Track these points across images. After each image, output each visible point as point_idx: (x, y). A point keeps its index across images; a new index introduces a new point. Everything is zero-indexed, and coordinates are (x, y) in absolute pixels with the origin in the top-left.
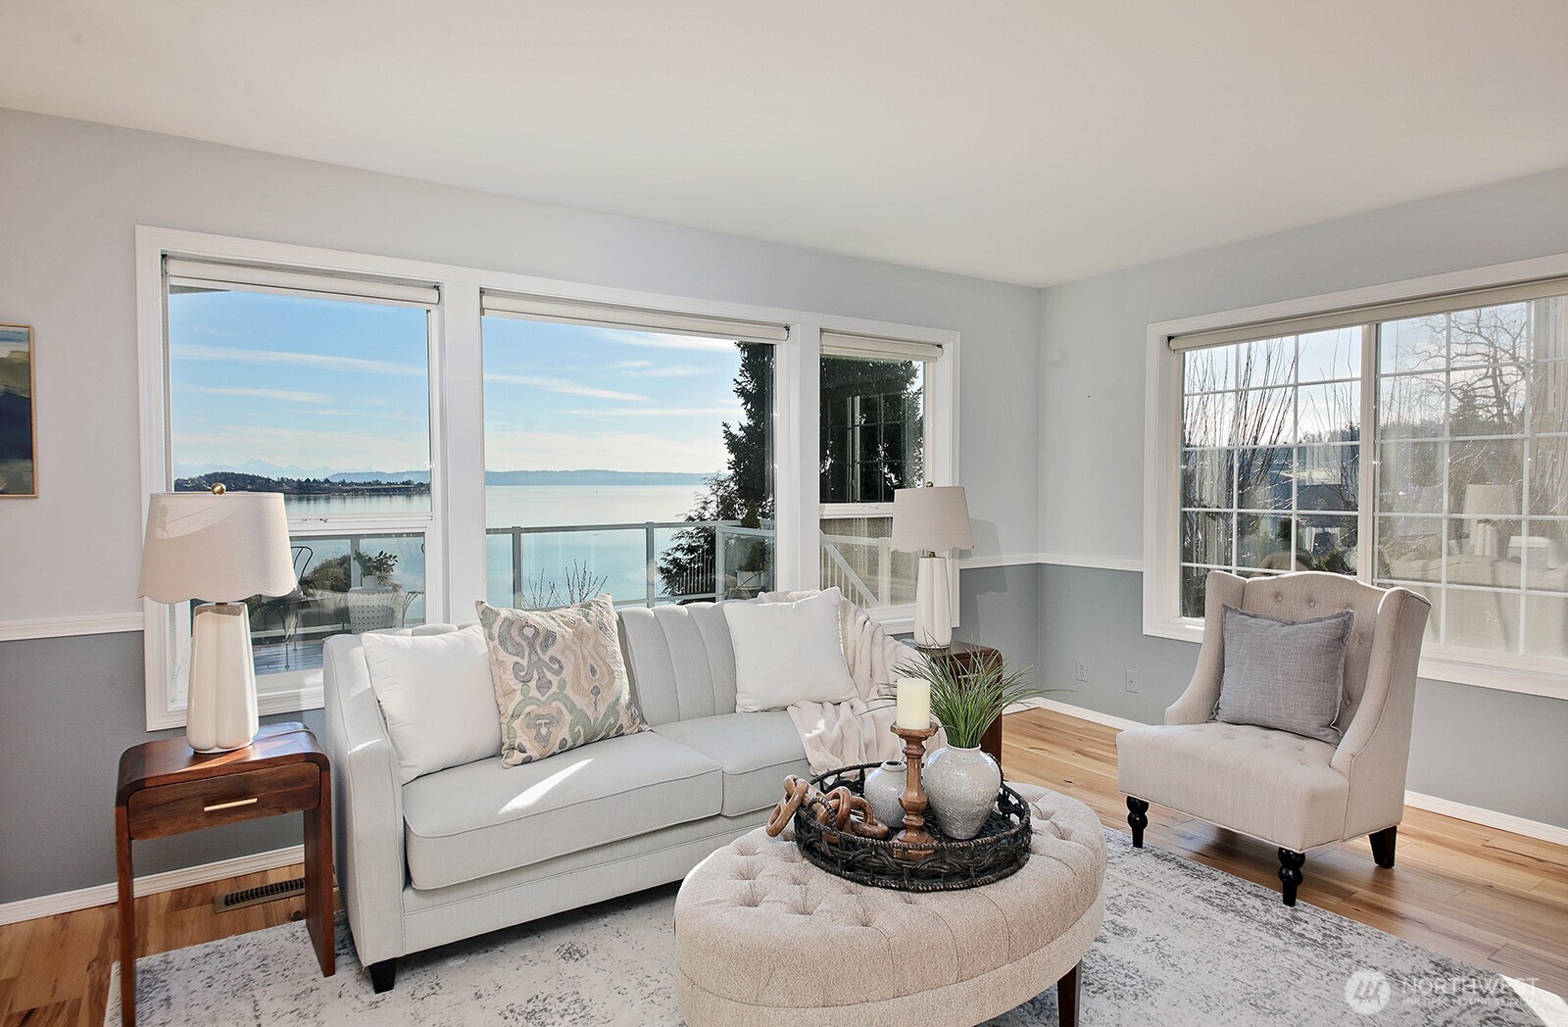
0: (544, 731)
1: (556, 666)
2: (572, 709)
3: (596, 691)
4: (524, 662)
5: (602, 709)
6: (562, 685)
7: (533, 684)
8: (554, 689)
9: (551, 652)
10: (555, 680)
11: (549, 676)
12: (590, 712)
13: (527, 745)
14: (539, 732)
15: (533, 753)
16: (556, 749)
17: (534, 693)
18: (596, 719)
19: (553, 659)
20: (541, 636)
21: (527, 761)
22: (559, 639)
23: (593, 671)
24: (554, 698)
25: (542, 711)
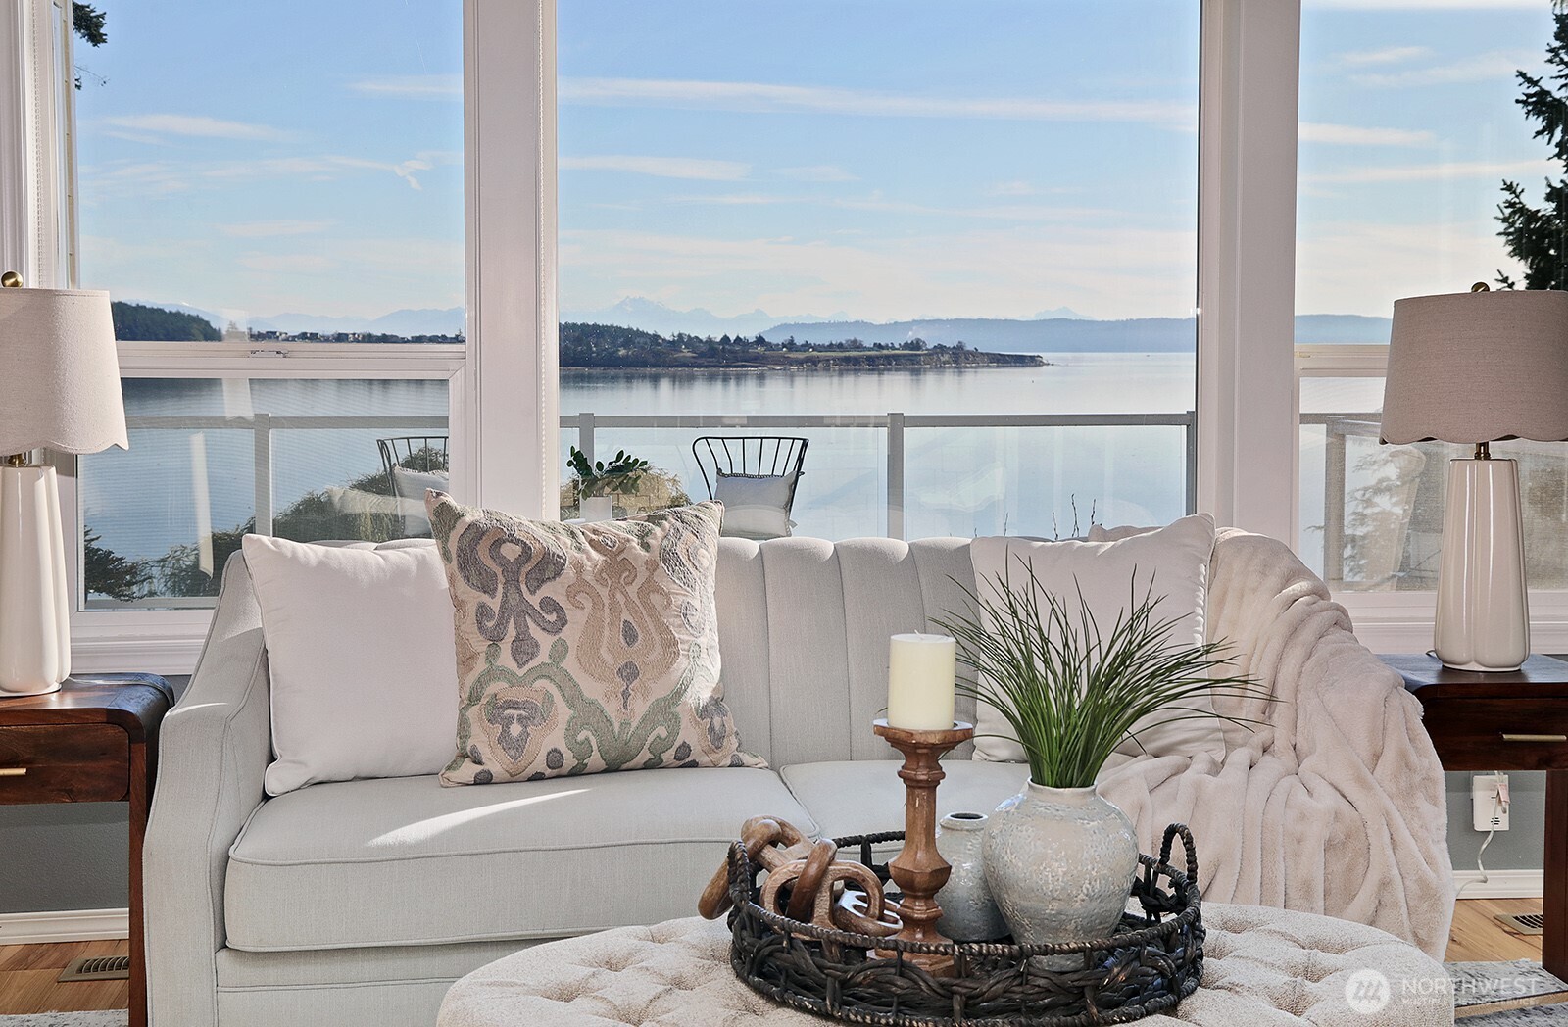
0: (515, 729)
1: (552, 618)
2: (574, 698)
3: (630, 672)
4: (494, 604)
5: (640, 707)
6: (560, 652)
7: (506, 646)
8: (543, 657)
9: (546, 590)
10: (545, 641)
11: (535, 632)
12: (612, 709)
13: (485, 752)
14: (505, 731)
15: (495, 766)
16: (540, 765)
17: (505, 659)
18: (625, 724)
19: (550, 605)
20: (533, 562)
21: (484, 780)
22: (569, 572)
23: (630, 635)
24: (541, 673)
25: (517, 694)
